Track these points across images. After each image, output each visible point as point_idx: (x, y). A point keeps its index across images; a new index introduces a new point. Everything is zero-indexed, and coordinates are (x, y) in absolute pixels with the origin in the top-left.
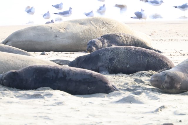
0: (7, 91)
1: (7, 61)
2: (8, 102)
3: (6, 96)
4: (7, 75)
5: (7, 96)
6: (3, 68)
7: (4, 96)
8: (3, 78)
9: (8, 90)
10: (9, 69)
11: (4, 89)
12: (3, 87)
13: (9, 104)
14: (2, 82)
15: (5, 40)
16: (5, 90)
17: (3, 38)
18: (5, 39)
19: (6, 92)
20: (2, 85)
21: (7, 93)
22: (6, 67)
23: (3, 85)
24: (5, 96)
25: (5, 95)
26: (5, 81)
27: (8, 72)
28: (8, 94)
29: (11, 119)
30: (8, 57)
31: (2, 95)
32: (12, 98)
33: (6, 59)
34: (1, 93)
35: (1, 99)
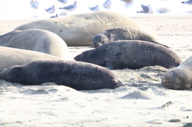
1: (11, 56)
2: (12, 98)
6: (7, 63)
7: (7, 92)
8: (7, 74)
10: (13, 64)
14: (6, 78)
16: (8, 85)
19: (9, 87)
21: (10, 89)
22: (9, 62)
24: (8, 91)
25: (9, 90)
26: (8, 76)
27: (11, 68)
28: (11, 90)
30: (11, 52)
31: (5, 91)
33: (10, 55)
34: (5, 88)
35: (5, 94)
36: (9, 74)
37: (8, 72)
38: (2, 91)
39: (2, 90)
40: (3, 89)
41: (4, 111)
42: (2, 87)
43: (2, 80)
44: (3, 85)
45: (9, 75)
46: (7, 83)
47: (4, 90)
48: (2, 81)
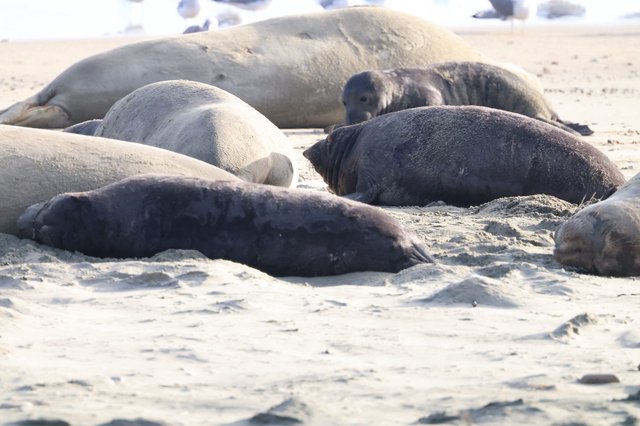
0: (50, 261)
1: (54, 159)
2: (56, 301)
3: (49, 281)
5: (51, 279)
7: (41, 280)
8: (40, 219)
9: (54, 258)
10: (60, 187)
11: (42, 255)
12: (38, 247)
13: (59, 307)
14: (37, 232)
15: (46, 90)
16: (45, 259)
17: (40, 82)
18: (46, 85)
20: (34, 242)
21: (51, 270)
23: (40, 242)
24: (45, 279)
25: (46, 275)
26: (45, 227)
27: (55, 199)
28: (54, 274)
29: (64, 356)
30: (55, 146)
31: (33, 277)
32: (66, 288)
33: (50, 154)
34: (33, 268)
35: (32, 288)
36: (46, 221)
37: (45, 212)
38: (25, 279)
39: (22, 276)
40: (27, 270)
41: (29, 345)
42: (24, 266)
43: (24, 241)
44: (28, 258)
45: (47, 224)
46: (39, 250)
47: (31, 274)
48: (24, 245)
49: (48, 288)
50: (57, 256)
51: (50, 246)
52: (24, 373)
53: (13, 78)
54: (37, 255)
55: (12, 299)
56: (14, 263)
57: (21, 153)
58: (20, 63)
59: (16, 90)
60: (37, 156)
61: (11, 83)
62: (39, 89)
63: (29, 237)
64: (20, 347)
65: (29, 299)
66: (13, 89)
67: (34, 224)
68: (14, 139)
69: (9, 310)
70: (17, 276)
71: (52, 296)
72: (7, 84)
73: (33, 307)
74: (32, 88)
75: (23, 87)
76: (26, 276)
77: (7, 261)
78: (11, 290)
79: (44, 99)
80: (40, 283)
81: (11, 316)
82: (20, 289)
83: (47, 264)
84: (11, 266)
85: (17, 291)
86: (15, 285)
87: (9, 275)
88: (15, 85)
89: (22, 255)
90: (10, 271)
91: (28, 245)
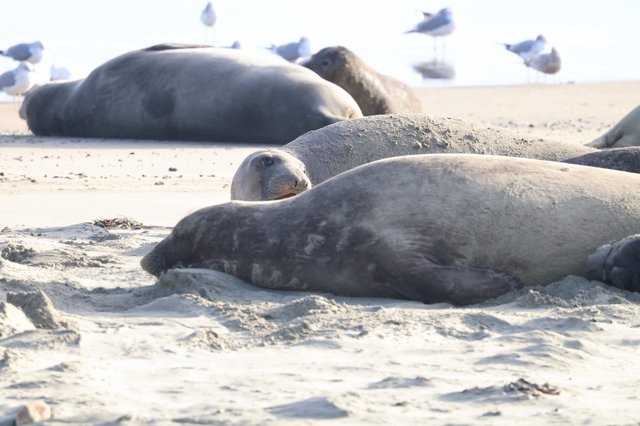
0: (620, 303)
1: (623, 200)
2: (625, 343)
3: (619, 322)
4: (623, 251)
5: (621, 321)
6: (608, 223)
7: (611, 322)
8: (610, 261)
9: (623, 299)
10: (628, 228)
11: (612, 296)
12: (607, 289)
13: (628, 348)
14: (607, 274)
15: (612, 132)
16: (615, 301)
17: (606, 124)
18: (612, 127)
19: (618, 306)
20: (603, 284)
21: (620, 312)
22: (617, 220)
23: (609, 283)
24: (614, 321)
25: (615, 317)
26: (615, 269)
27: (625, 241)
28: (623, 316)
29: (634, 398)
31: (603, 319)
32: (636, 329)
33: (619, 195)
34: (602, 309)
35: (602, 330)
36: (616, 262)
37: (614, 254)
38: (595, 321)
39: (592, 318)
40: (596, 312)
41: (599, 387)
42: (594, 308)
43: (594, 282)
44: (597, 300)
45: (619, 266)
46: (608, 292)
47: (600, 316)
48: (594, 286)
49: (618, 330)
50: (626, 297)
51: (619, 287)
52: (594, 415)
53: (580, 120)
54: (607, 297)
55: (582, 341)
56: (583, 305)
57: (590, 194)
58: (586, 104)
59: (583, 132)
60: (606, 197)
61: (578, 125)
62: (606, 131)
63: (599, 279)
64: (591, 389)
65: (599, 341)
66: (579, 131)
67: (605, 266)
68: (583, 179)
69: (579, 352)
70: (586, 318)
71: (621, 337)
72: (573, 126)
73: (602, 348)
74: (599, 130)
75: (589, 129)
76: (595, 318)
77: (577, 302)
78: (580, 333)
79: (611, 140)
80: (609, 325)
81: (581, 358)
82: (590, 331)
83: (617, 305)
84: (581, 308)
85: (586, 333)
86: (585, 327)
87: (579, 317)
88: (582, 127)
89: (592, 298)
90: (579, 313)
91: (598, 287)
